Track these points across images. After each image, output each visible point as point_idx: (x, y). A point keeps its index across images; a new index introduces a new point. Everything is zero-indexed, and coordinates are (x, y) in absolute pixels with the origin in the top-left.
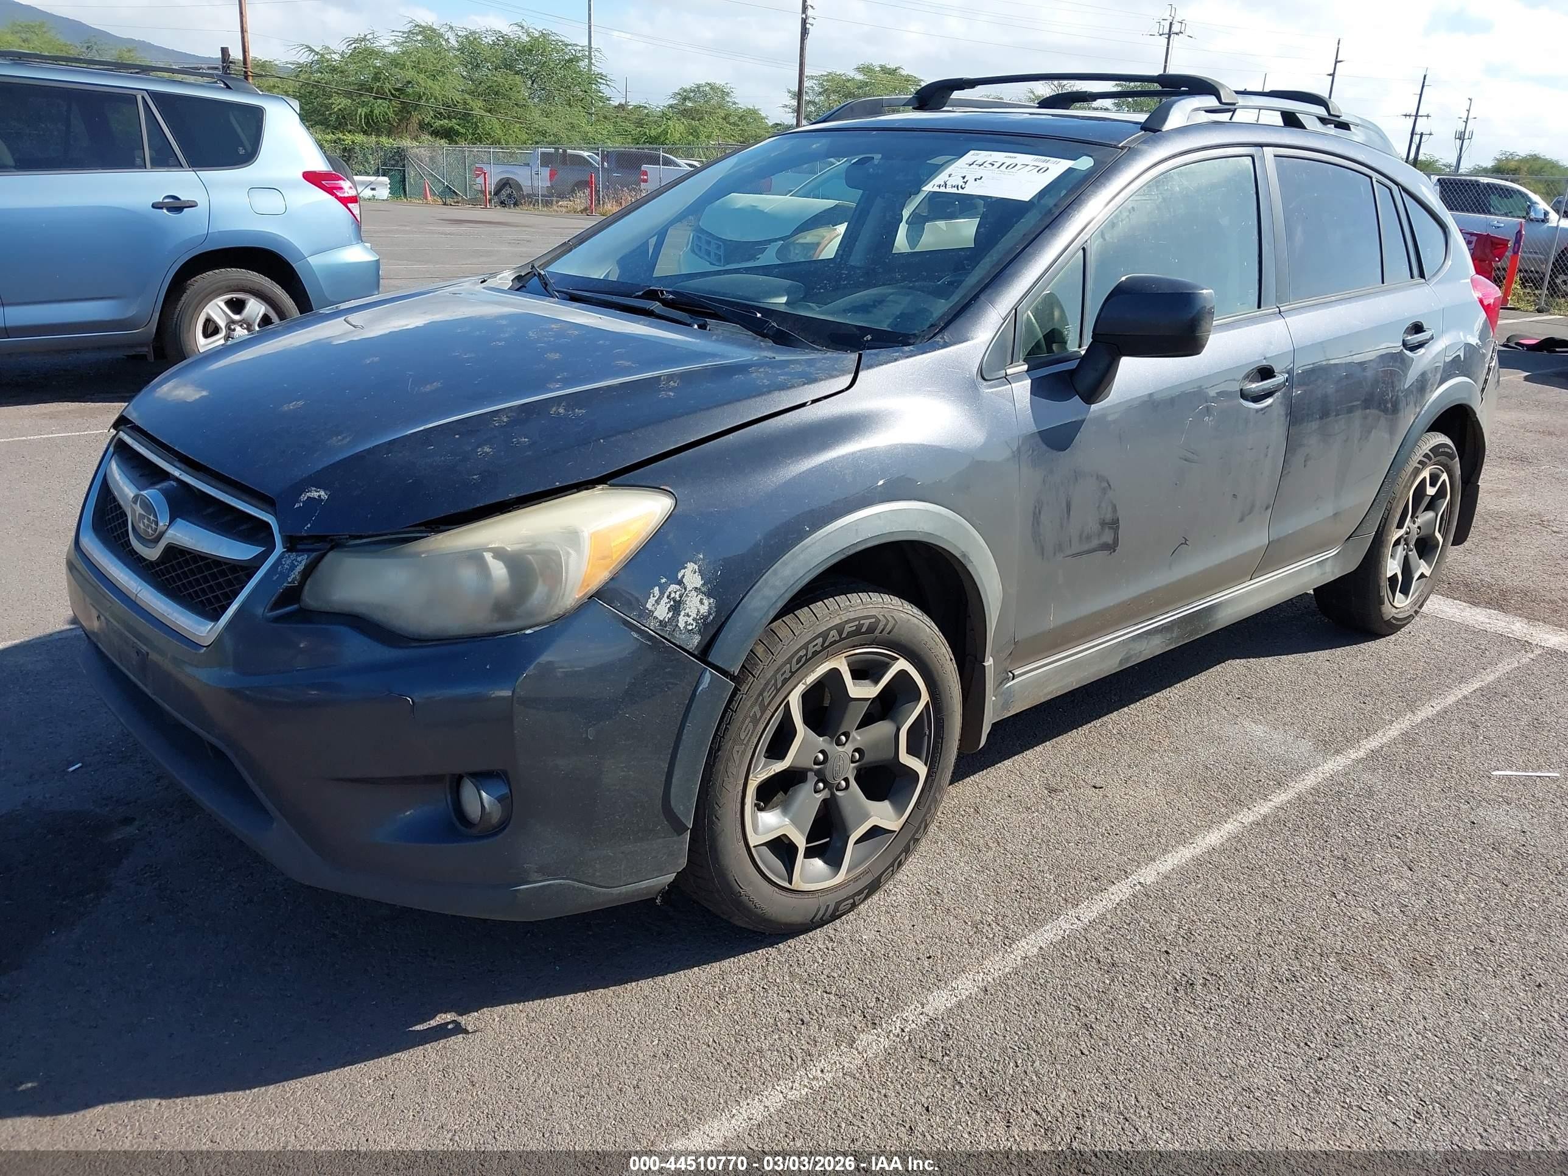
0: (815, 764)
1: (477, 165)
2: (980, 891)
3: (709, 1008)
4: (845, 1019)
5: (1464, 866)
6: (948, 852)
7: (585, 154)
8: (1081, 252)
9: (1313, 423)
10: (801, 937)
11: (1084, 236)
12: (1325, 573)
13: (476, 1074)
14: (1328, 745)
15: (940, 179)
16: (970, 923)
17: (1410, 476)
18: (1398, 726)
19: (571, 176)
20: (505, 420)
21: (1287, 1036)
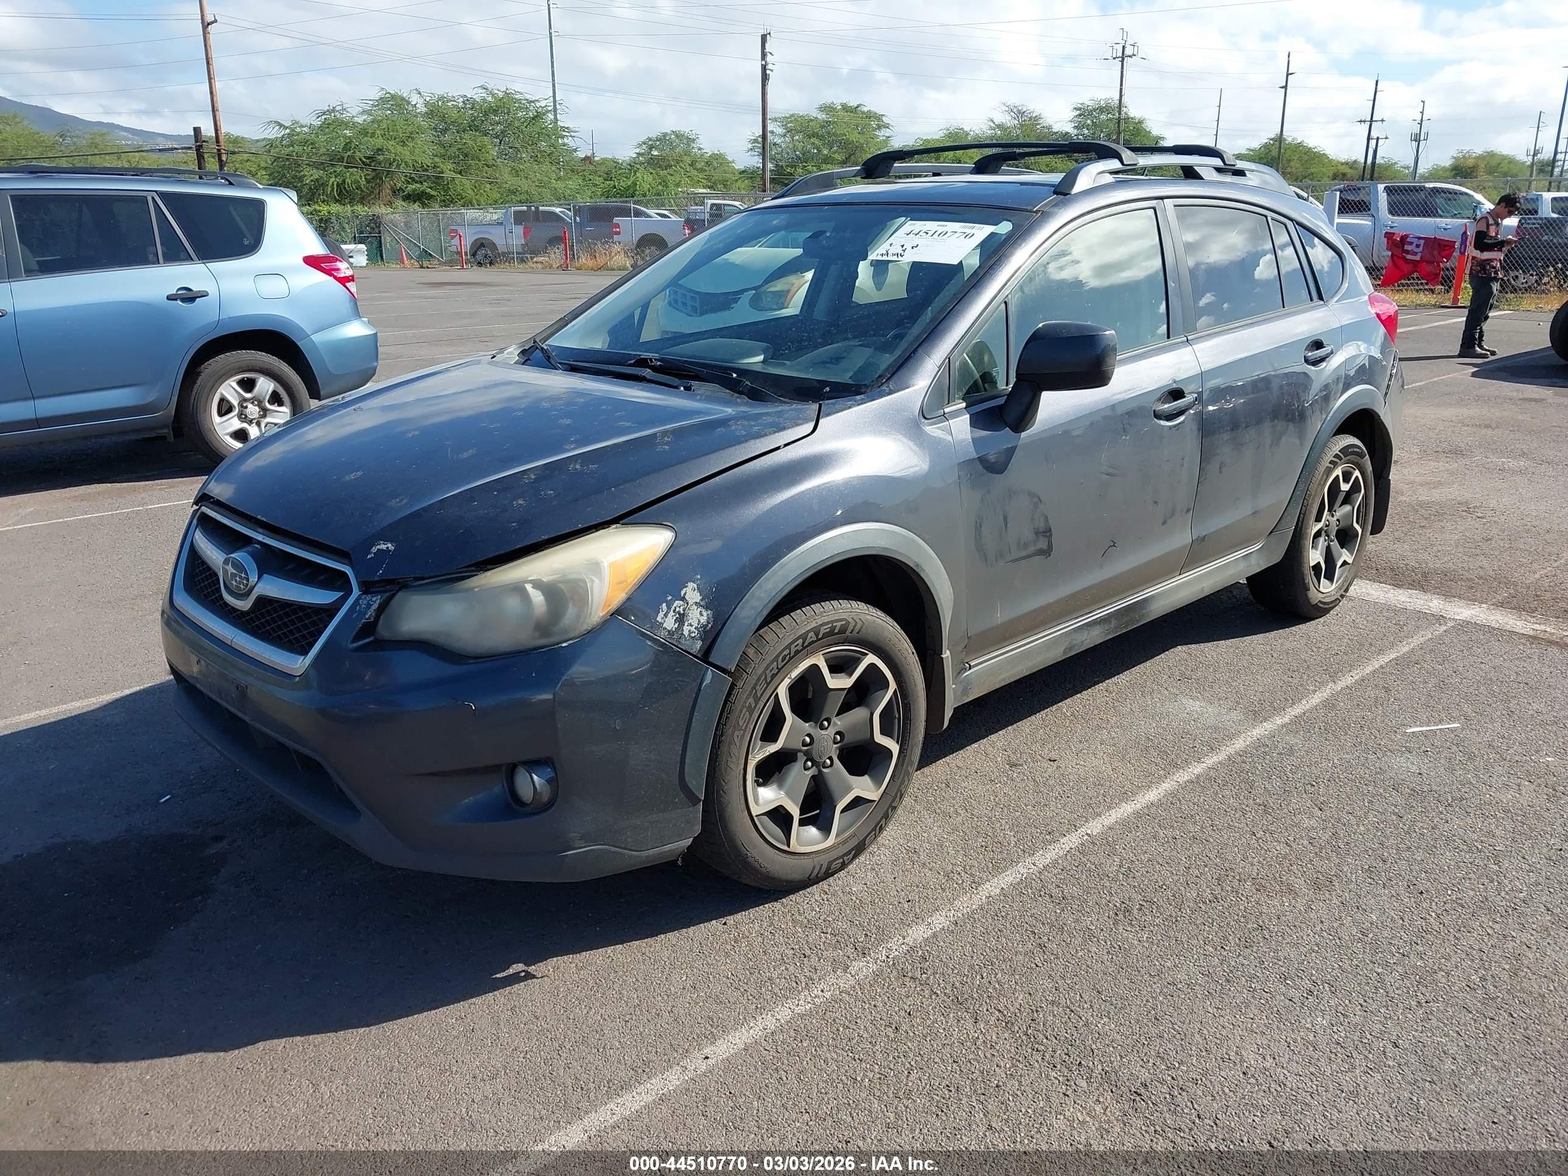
0: (803, 746)
1: (452, 227)
2: (951, 849)
3: (726, 950)
4: (840, 951)
5: (1367, 804)
6: (923, 819)
7: (558, 210)
8: (1003, 305)
9: (1225, 434)
10: (801, 892)
11: (1005, 292)
12: (1251, 566)
13: (539, 1011)
14: (1257, 715)
15: (882, 250)
16: (942, 873)
17: (1323, 475)
18: (1320, 695)
19: (545, 232)
20: (533, 477)
21: (1207, 942)
